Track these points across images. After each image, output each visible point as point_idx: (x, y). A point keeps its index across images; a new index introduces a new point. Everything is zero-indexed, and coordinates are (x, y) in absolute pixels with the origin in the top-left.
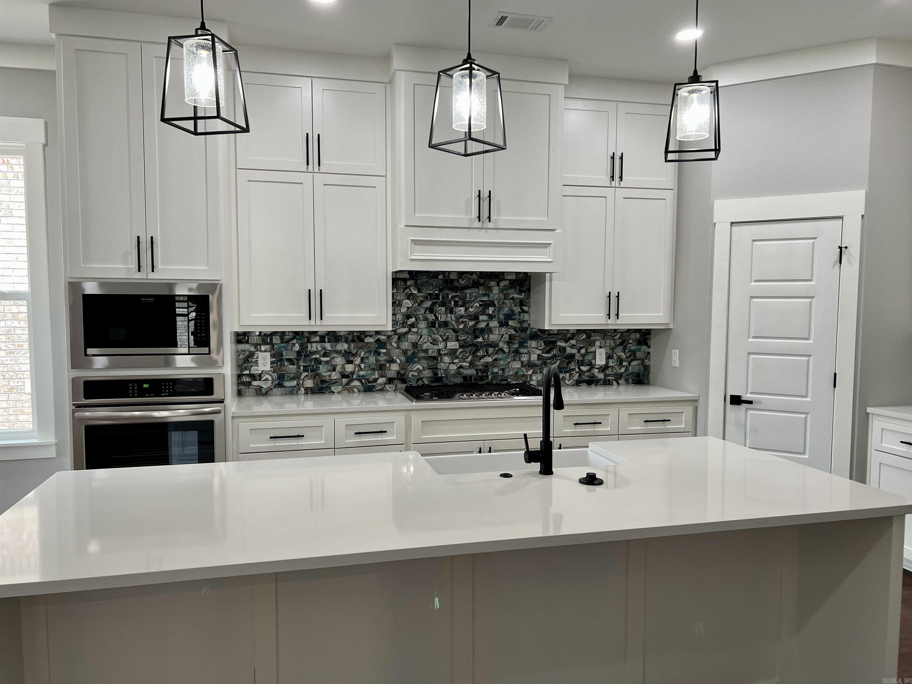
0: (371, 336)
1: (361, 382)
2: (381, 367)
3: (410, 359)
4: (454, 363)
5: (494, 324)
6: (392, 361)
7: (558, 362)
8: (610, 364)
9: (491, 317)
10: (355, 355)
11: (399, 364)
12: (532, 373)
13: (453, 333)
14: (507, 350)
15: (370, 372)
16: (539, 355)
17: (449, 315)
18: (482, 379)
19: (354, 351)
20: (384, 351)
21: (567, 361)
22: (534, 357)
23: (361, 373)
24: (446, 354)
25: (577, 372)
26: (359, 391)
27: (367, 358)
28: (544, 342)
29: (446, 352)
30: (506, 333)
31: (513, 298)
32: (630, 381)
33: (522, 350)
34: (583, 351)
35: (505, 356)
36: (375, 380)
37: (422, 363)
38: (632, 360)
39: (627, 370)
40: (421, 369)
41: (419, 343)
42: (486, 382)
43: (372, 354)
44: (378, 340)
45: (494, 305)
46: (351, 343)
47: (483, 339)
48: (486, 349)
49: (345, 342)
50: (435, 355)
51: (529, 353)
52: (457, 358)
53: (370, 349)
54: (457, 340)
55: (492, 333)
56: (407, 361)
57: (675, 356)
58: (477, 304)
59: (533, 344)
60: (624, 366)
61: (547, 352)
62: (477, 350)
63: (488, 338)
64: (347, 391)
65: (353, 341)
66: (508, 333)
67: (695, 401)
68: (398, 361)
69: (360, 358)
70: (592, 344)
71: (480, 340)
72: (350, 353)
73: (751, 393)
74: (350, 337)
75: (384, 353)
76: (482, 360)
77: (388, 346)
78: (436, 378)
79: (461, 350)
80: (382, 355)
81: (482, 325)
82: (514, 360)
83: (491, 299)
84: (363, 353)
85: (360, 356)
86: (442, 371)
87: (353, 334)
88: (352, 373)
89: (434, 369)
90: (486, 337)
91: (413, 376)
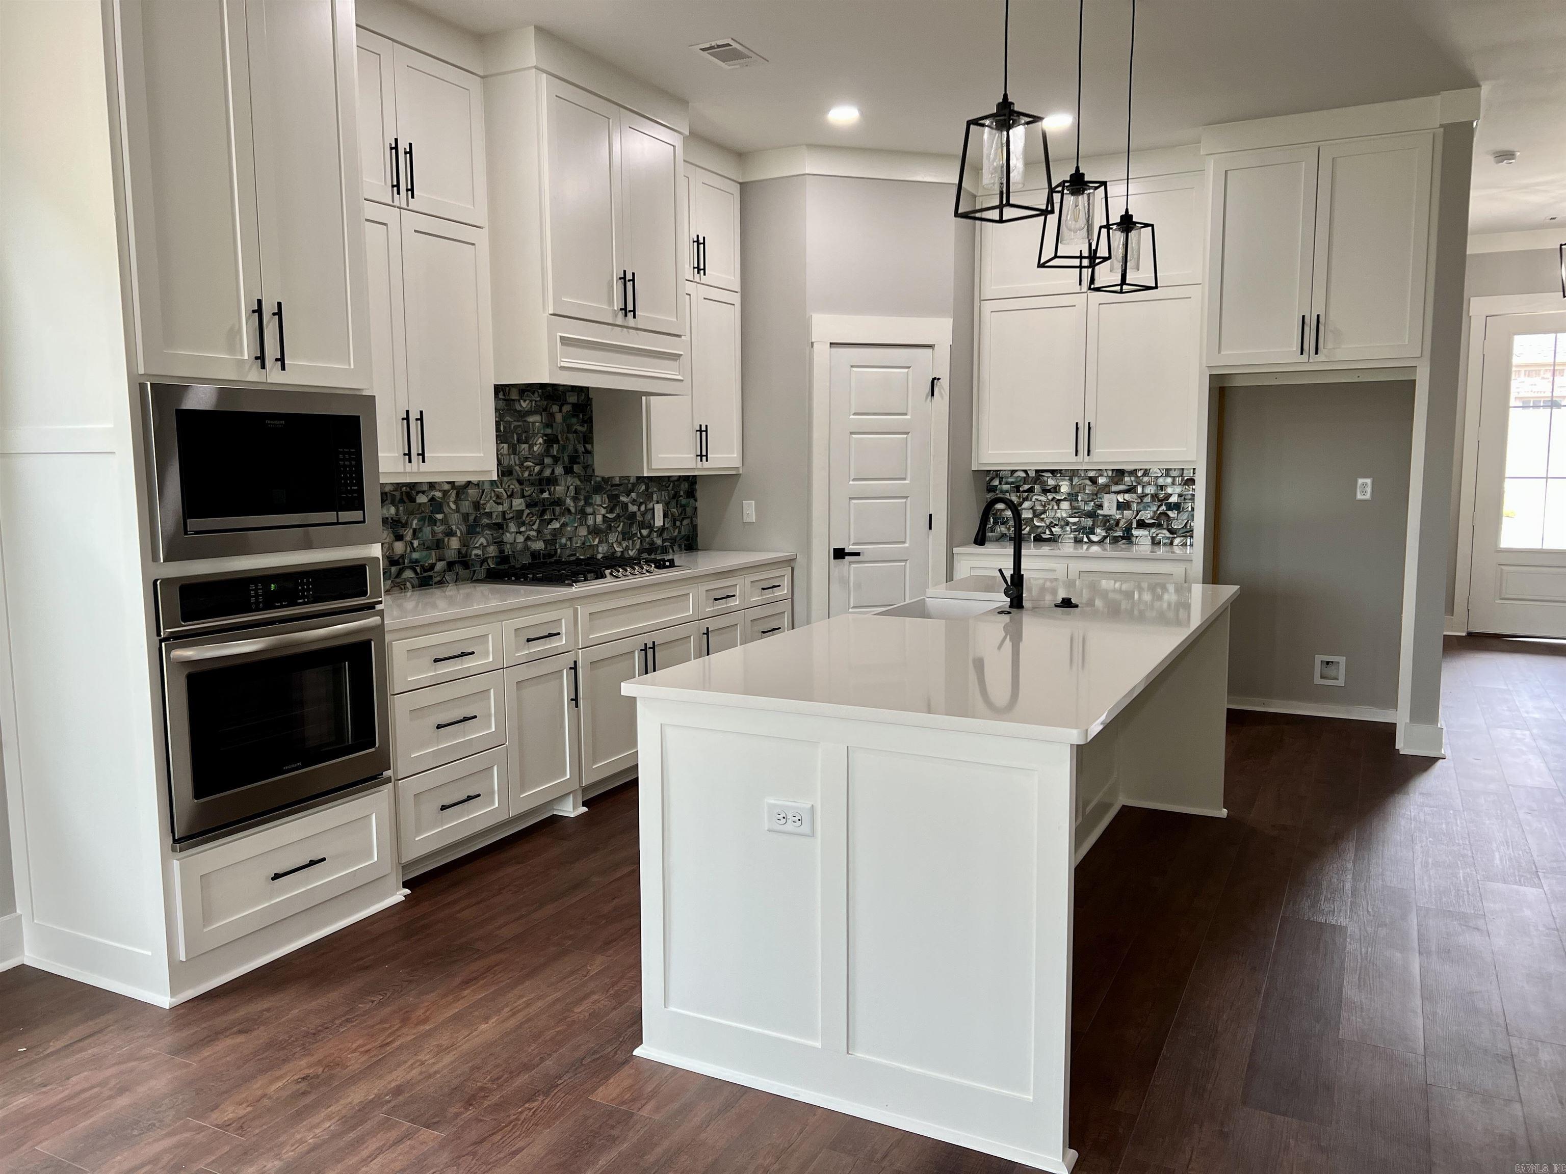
0: (423, 492)
1: (416, 573)
2: (438, 545)
3: (472, 530)
4: (520, 533)
5: (559, 470)
6: (450, 533)
7: (622, 524)
8: (667, 526)
9: (556, 460)
10: (405, 525)
11: (460, 537)
12: (599, 543)
13: (517, 485)
14: (573, 510)
15: (424, 553)
16: (604, 516)
17: (512, 456)
18: (550, 556)
19: (404, 519)
20: (439, 516)
21: (629, 522)
22: (599, 519)
23: (415, 556)
24: (512, 518)
25: (639, 538)
26: (413, 587)
27: (421, 529)
28: (608, 497)
29: (511, 515)
30: (572, 485)
31: (576, 432)
32: (683, 546)
33: (589, 510)
34: (643, 508)
35: (572, 518)
36: (432, 567)
37: (487, 534)
38: (683, 519)
39: (680, 532)
40: (485, 544)
41: (482, 502)
42: (555, 560)
43: (427, 522)
44: (433, 499)
45: (557, 442)
46: (400, 505)
47: (550, 494)
48: (553, 509)
49: (391, 503)
50: (500, 521)
51: (594, 514)
52: (523, 524)
53: (423, 514)
54: (523, 496)
55: (558, 485)
56: (468, 533)
57: (750, 510)
58: (541, 440)
59: (597, 499)
60: (677, 527)
61: (611, 512)
62: (543, 512)
63: (555, 488)
64: (398, 588)
65: (402, 501)
66: (574, 484)
67: (790, 562)
68: (459, 534)
69: (411, 531)
70: (649, 497)
71: (546, 495)
72: (399, 521)
73: (854, 544)
74: (397, 494)
75: (442, 520)
76: (550, 527)
77: (446, 510)
78: (503, 558)
79: (527, 511)
80: (438, 524)
81: (547, 473)
82: (581, 525)
83: (555, 433)
84: (415, 522)
85: (411, 527)
86: (508, 546)
89: (500, 543)
90: (553, 488)
91: (476, 555)
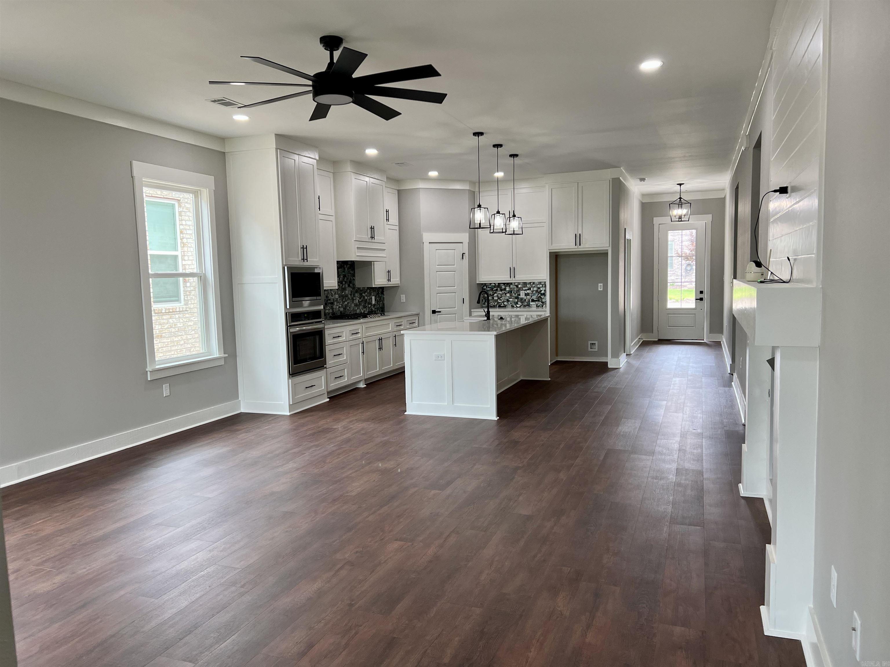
4: (337, 305)
5: (347, 286)
7: (363, 303)
8: (376, 304)
14: (350, 298)
16: (358, 300)
22: (357, 301)
25: (368, 308)
28: (359, 294)
31: (351, 273)
33: (354, 298)
34: (369, 298)
41: (328, 296)
45: (346, 277)
51: (356, 299)
57: (403, 298)
59: (357, 295)
60: (379, 304)
61: (360, 298)
66: (350, 290)
67: (418, 315)
70: (371, 294)
71: (343, 293)
73: (439, 308)
76: (344, 304)
78: (333, 313)
79: (339, 299)
82: (352, 303)
89: (333, 309)
91: (327, 312)
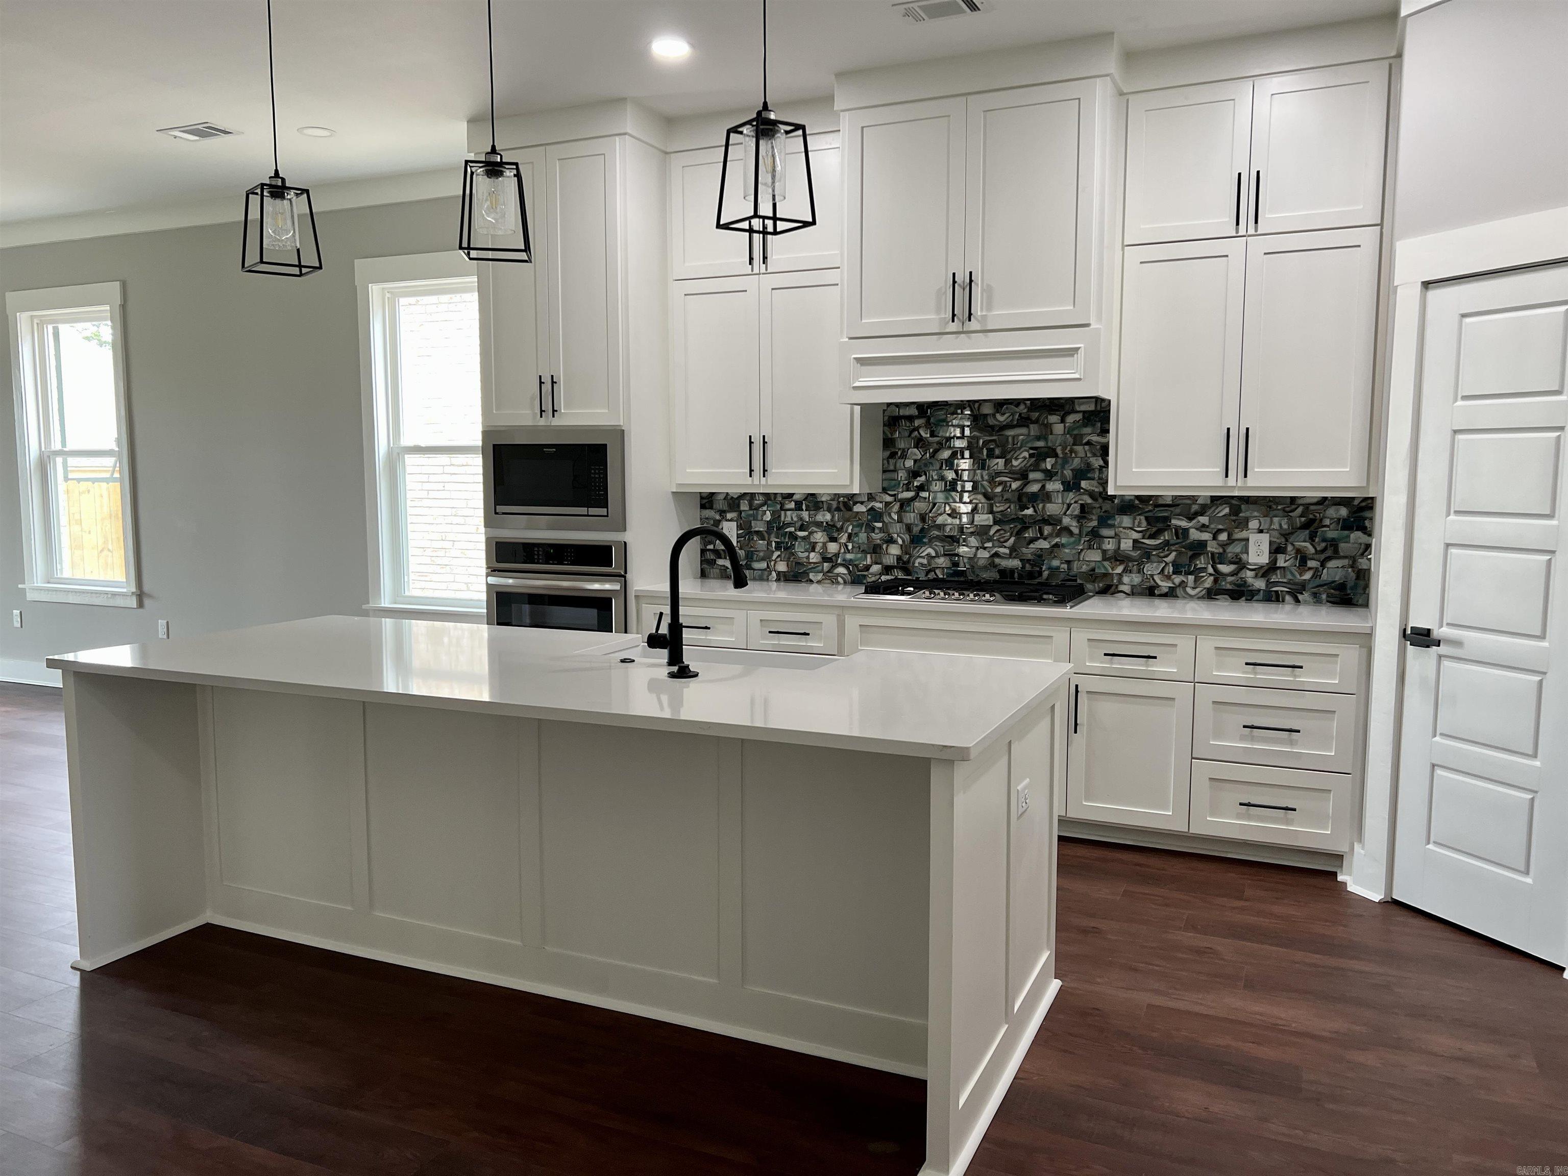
0: (862, 503)
1: (848, 569)
2: (876, 550)
3: (917, 540)
4: (985, 548)
5: (1054, 486)
6: (891, 541)
7: (1174, 554)
8: (1281, 563)
9: (1050, 475)
10: (840, 530)
11: (901, 545)
12: (1123, 571)
13: (983, 500)
14: (1076, 531)
15: (859, 555)
16: (1135, 541)
17: (979, 472)
18: (1031, 575)
19: (839, 525)
20: (879, 525)
21: (1190, 553)
22: (1126, 545)
23: (849, 556)
24: (972, 533)
25: (1211, 575)
26: (845, 582)
27: (856, 534)
28: (1147, 518)
29: (972, 530)
30: (1076, 502)
31: (1089, 443)
32: (1324, 596)
33: (1105, 532)
34: (1223, 537)
35: (1072, 539)
36: (867, 568)
37: (936, 545)
38: (1329, 559)
39: (1317, 574)
40: (934, 554)
42: (1039, 582)
43: (863, 529)
44: (872, 509)
45: (1056, 456)
46: (836, 513)
47: (1035, 511)
48: (1040, 528)
49: (827, 511)
50: (955, 534)
51: (1117, 536)
52: (989, 540)
53: (860, 521)
54: (991, 512)
55: (1050, 502)
56: (912, 541)
58: (1026, 454)
59: (1126, 521)
60: (1310, 569)
61: (1151, 537)
62: (1025, 528)
63: (1044, 507)
64: (829, 581)
65: (838, 509)
66: (1080, 502)
68: (900, 542)
69: (846, 535)
70: (1243, 524)
71: (1030, 512)
72: (834, 526)
73: (1445, 625)
74: (834, 504)
75: (880, 529)
76: (1032, 546)
77: (886, 519)
78: (956, 571)
79: (997, 527)
80: (877, 531)
81: (1034, 488)
82: (1090, 548)
83: (1050, 444)
84: (851, 527)
85: (846, 532)
86: (966, 560)
87: (838, 500)
88: (837, 555)
89: (954, 557)
90: (1041, 506)
91: (922, 564)
